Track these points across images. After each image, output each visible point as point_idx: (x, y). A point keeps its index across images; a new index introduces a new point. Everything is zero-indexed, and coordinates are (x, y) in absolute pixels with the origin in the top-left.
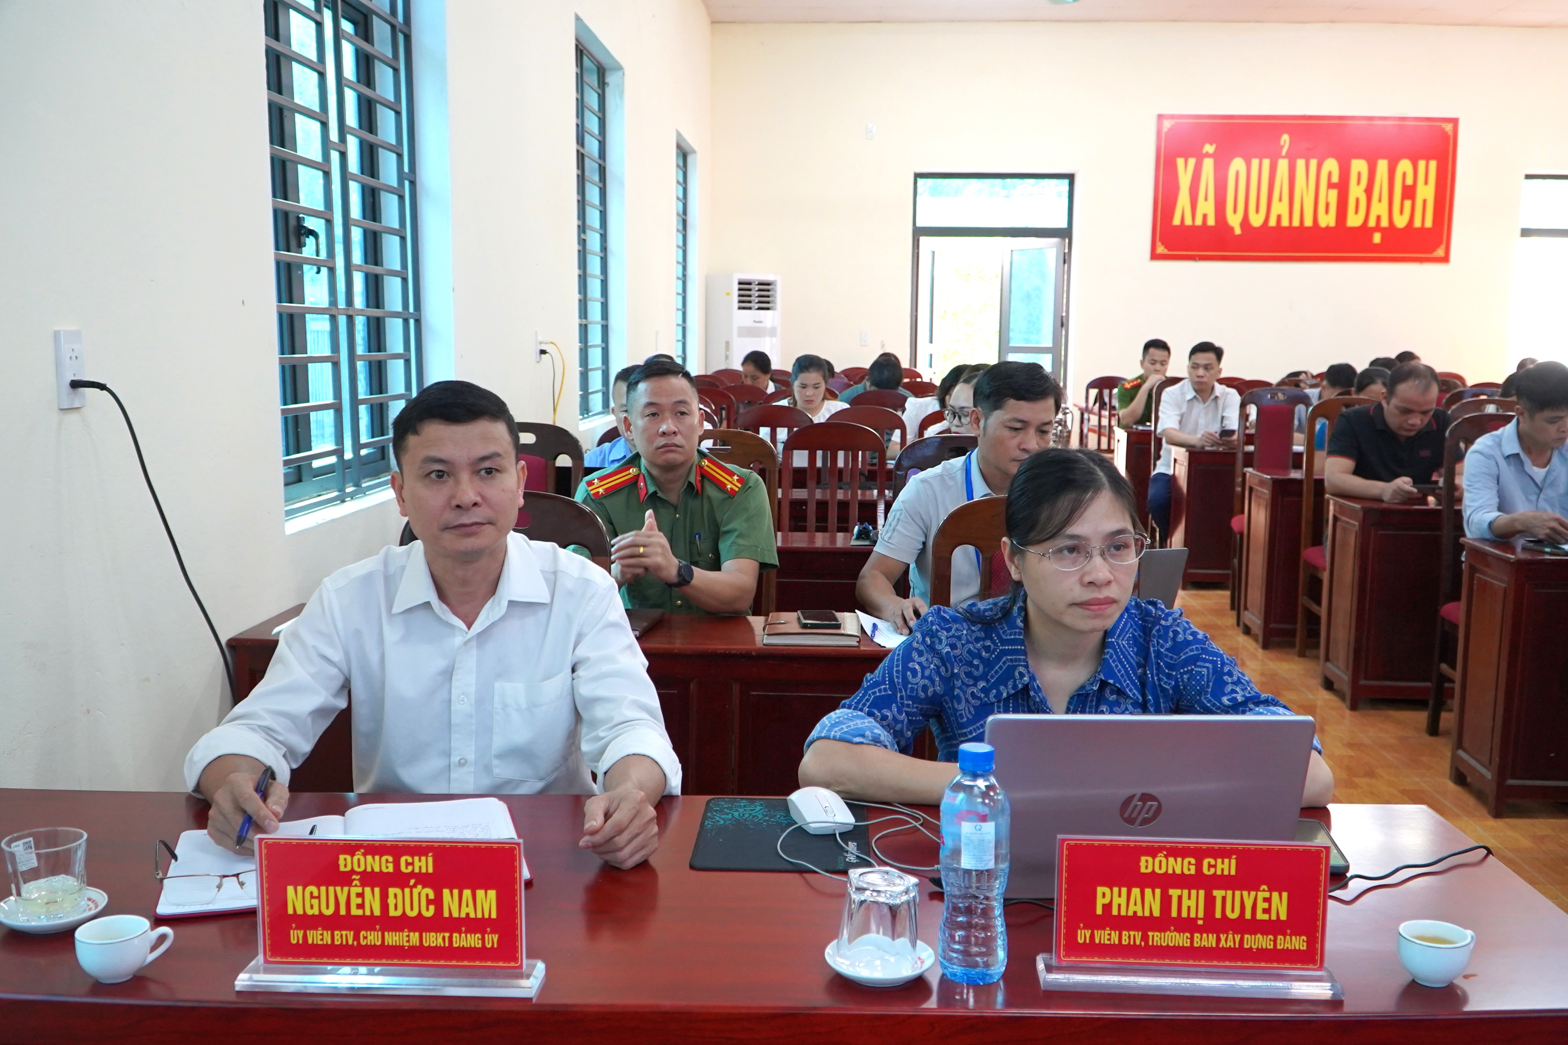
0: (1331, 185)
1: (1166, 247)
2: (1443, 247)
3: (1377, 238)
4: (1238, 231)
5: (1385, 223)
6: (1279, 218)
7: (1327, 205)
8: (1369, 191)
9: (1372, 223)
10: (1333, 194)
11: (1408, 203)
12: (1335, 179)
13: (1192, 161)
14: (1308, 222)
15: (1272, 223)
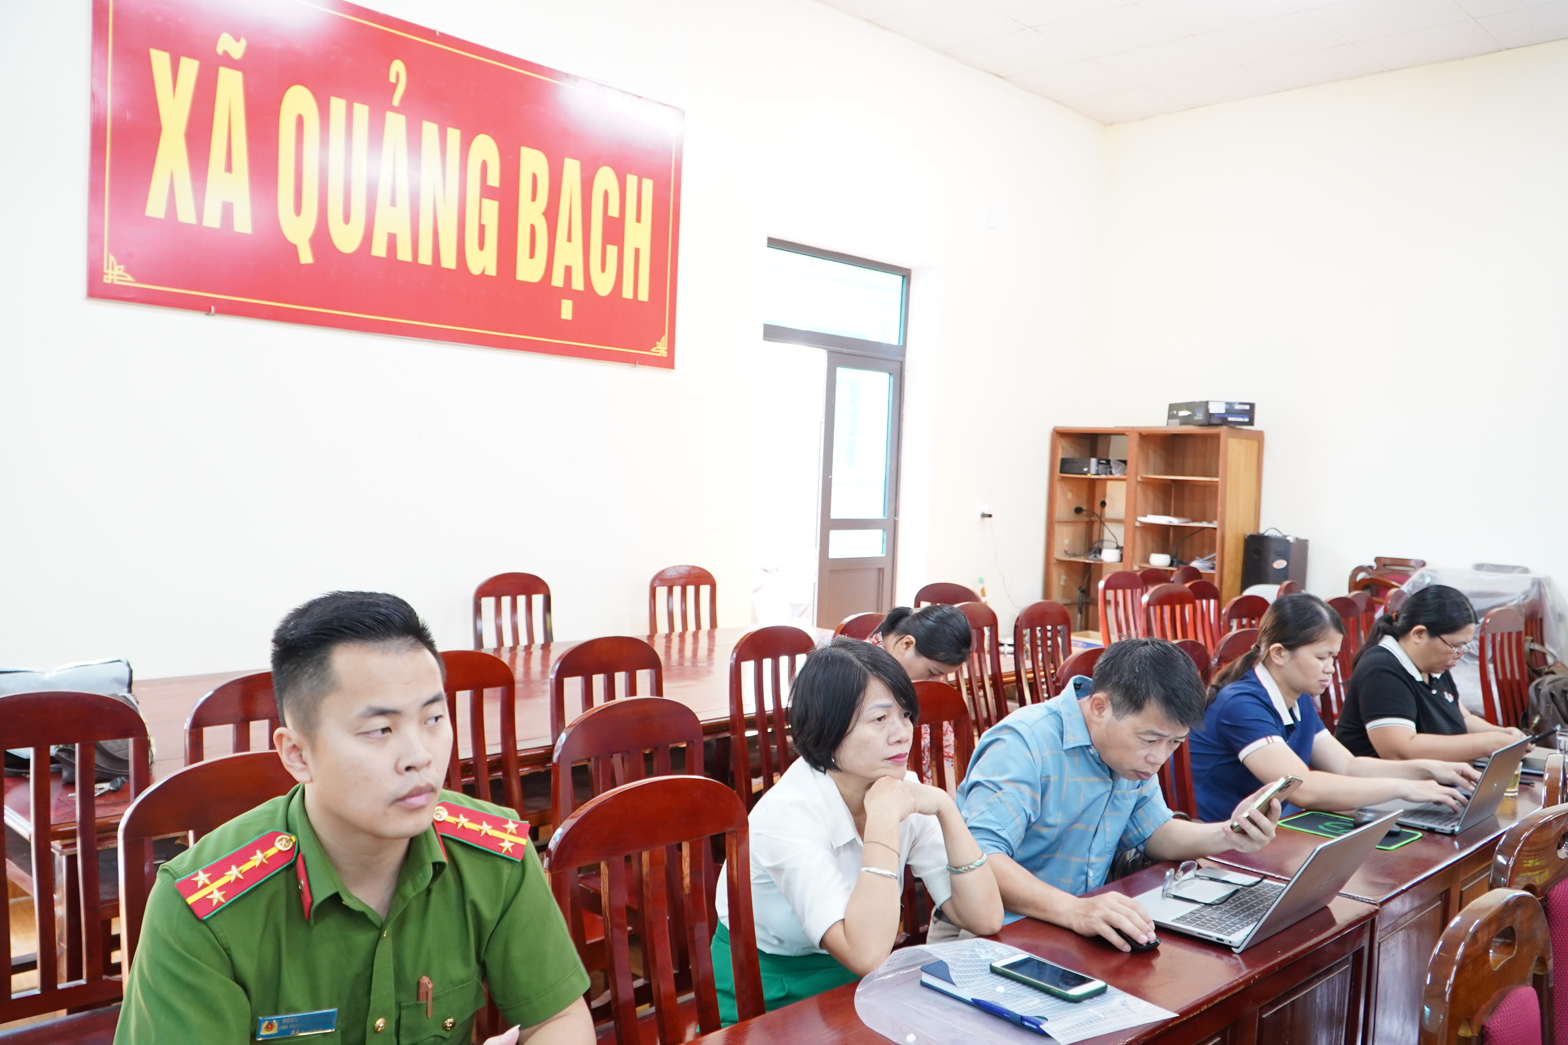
0: (487, 192)
1: (127, 270)
2: (665, 339)
3: (567, 310)
4: (306, 257)
5: (578, 284)
6: (392, 240)
7: (482, 229)
8: (551, 214)
9: (558, 281)
10: (492, 208)
11: (612, 250)
12: (494, 180)
13: (189, 67)
14: (449, 261)
15: (379, 249)
